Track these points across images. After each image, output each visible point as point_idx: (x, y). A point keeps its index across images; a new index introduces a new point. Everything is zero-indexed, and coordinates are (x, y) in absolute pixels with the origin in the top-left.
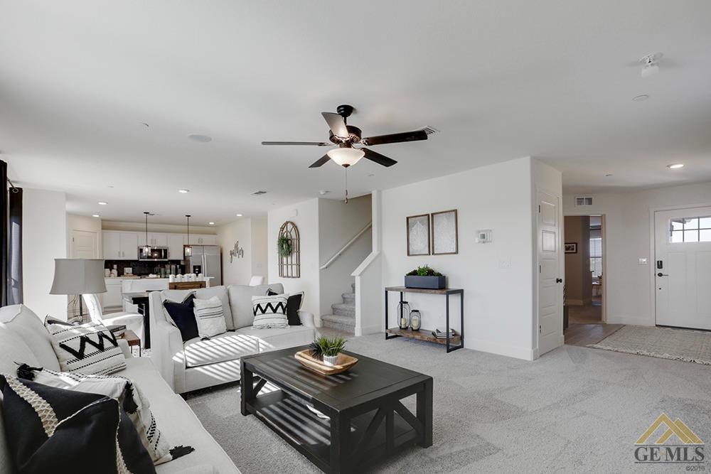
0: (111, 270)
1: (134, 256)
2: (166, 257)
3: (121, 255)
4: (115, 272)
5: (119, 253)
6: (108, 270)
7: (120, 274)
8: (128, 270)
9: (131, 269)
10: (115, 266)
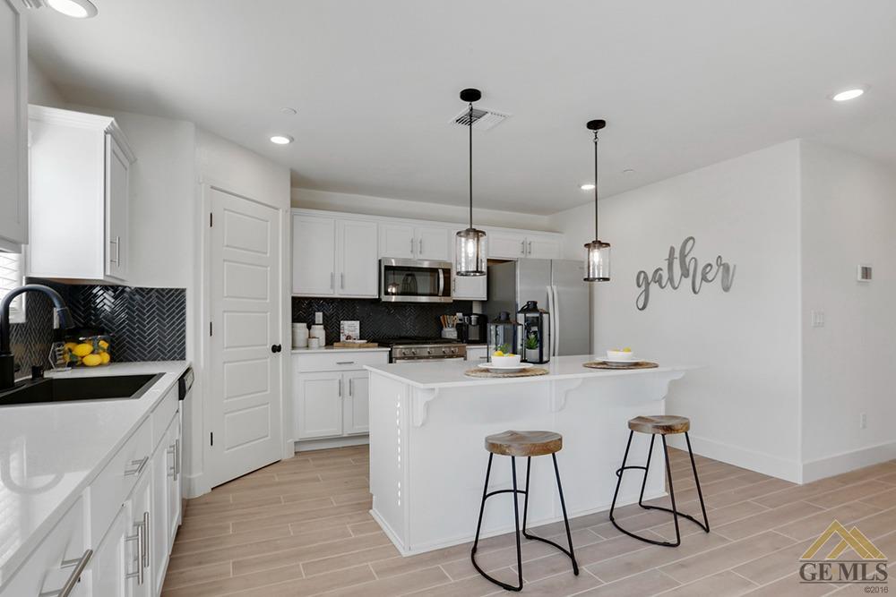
0: (309, 328)
1: (365, 286)
2: (447, 292)
3: (338, 283)
4: (319, 331)
5: (332, 276)
6: (302, 327)
7: (332, 339)
8: (351, 327)
9: (357, 324)
10: (319, 316)
